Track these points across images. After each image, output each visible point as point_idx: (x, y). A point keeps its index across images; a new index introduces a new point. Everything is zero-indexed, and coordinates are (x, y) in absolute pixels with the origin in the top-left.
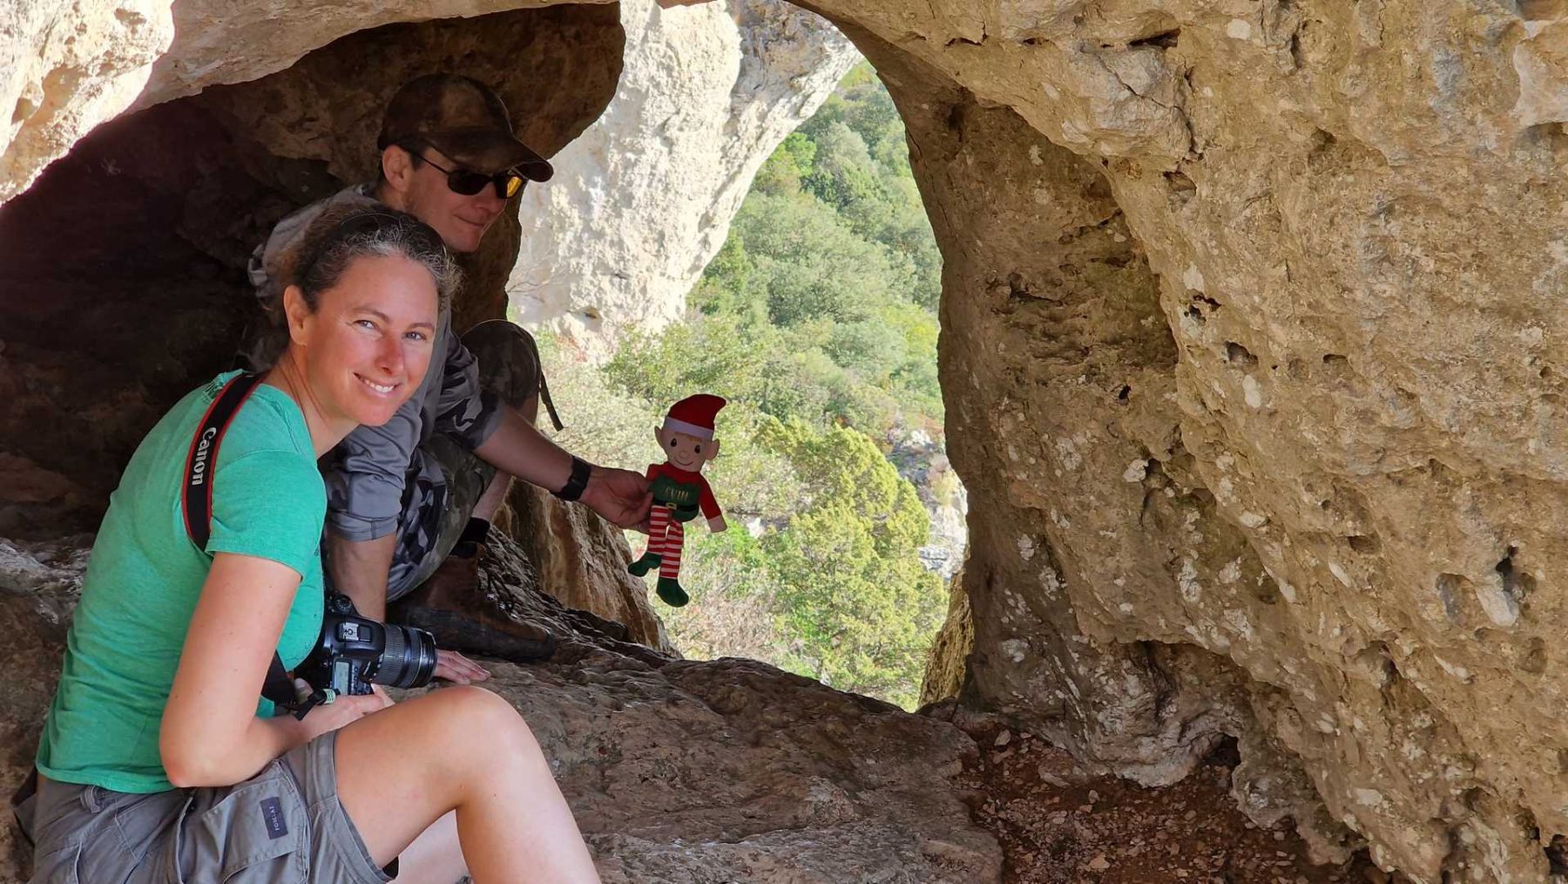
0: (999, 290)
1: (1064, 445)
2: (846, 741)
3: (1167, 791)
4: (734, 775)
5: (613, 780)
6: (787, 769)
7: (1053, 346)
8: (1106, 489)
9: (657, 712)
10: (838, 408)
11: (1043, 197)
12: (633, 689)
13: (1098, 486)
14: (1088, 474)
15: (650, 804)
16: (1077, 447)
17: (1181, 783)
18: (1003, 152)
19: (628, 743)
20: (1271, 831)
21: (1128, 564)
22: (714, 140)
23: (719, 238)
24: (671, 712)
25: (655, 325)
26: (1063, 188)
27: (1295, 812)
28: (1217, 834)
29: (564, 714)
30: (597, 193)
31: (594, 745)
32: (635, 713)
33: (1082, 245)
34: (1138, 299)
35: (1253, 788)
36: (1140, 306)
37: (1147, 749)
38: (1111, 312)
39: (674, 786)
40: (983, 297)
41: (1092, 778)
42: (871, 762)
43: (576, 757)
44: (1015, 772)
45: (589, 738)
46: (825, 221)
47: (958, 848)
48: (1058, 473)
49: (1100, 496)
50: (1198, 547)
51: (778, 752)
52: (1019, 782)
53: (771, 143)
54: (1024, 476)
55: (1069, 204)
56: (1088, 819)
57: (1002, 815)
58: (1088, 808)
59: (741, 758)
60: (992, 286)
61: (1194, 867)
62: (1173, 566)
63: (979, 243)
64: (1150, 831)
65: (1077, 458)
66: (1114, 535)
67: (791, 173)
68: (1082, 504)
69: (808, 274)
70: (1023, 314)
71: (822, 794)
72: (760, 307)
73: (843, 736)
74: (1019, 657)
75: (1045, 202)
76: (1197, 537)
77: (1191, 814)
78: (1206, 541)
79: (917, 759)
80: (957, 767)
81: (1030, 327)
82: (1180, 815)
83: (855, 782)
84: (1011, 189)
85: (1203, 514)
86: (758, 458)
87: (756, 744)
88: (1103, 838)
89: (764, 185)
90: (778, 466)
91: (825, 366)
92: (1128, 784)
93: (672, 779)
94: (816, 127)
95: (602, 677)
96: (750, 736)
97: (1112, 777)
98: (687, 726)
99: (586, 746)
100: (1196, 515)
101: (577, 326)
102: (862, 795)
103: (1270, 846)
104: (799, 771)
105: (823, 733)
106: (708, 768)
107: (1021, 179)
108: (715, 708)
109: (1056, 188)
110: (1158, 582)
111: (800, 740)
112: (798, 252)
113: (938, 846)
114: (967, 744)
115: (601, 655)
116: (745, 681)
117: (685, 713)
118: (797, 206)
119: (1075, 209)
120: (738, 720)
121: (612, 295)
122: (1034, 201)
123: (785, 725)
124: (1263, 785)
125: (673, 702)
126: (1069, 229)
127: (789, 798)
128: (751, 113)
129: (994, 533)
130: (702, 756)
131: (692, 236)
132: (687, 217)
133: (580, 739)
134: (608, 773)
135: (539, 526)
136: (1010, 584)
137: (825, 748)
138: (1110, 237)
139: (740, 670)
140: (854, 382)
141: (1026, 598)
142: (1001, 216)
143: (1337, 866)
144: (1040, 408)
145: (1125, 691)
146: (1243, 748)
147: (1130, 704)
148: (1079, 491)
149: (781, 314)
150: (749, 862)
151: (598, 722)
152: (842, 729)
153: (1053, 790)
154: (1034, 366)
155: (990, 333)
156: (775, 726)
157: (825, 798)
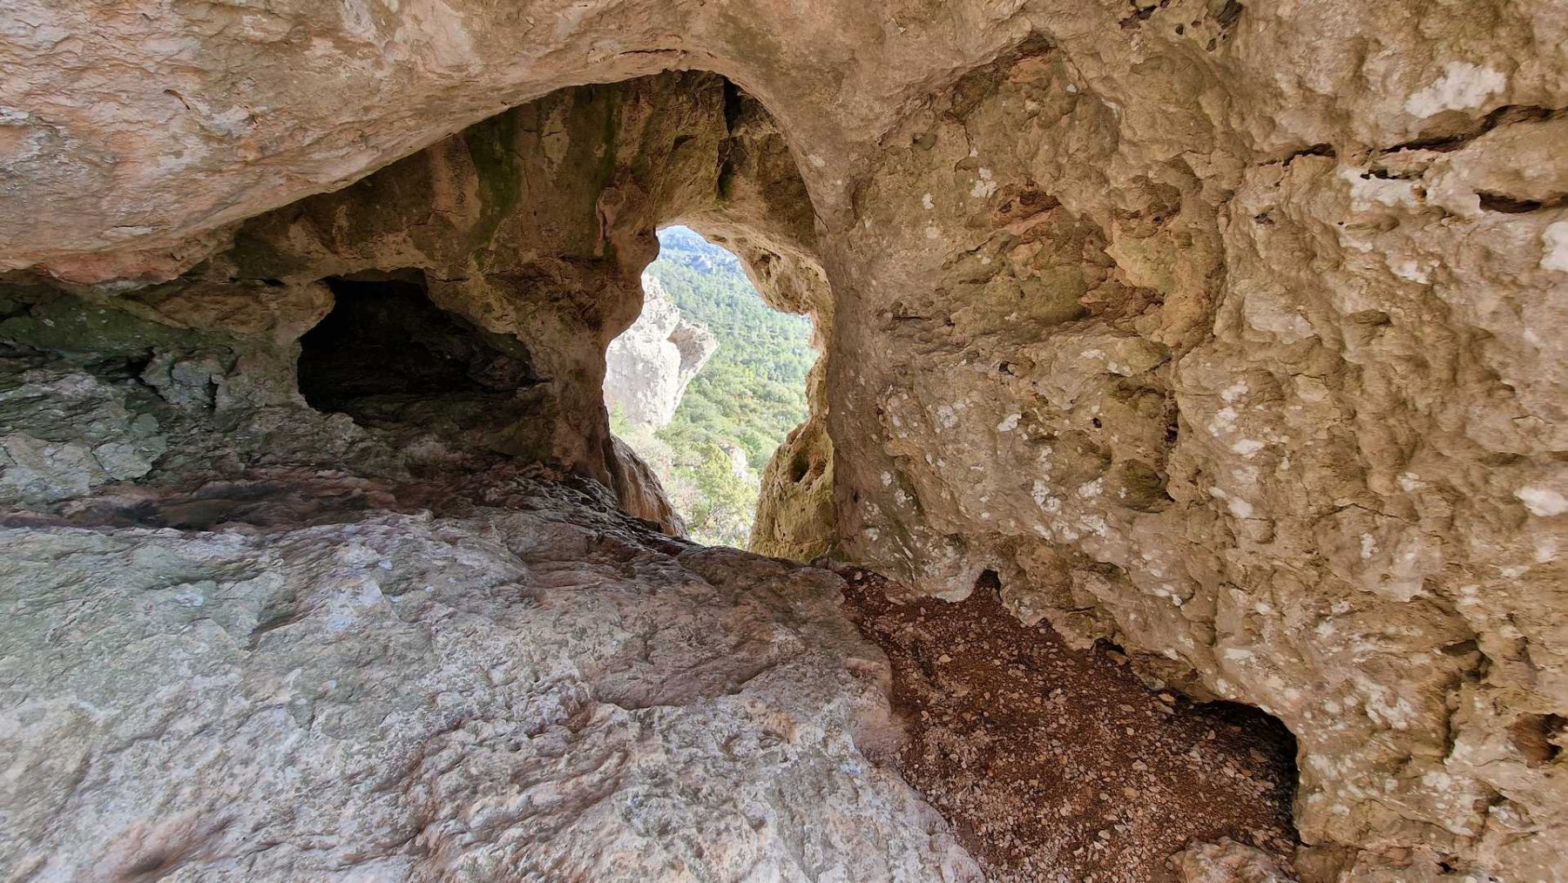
0: (886, 315)
1: (944, 411)
2: (784, 593)
3: (963, 604)
4: (727, 630)
5: (653, 648)
6: (756, 619)
7: (930, 346)
8: (978, 438)
9: (678, 592)
10: (708, 440)
11: (933, 233)
12: (662, 577)
13: (971, 437)
14: (963, 428)
15: (677, 664)
16: (955, 411)
17: (969, 599)
18: (900, 206)
19: (661, 618)
20: (1036, 629)
21: (992, 487)
22: (676, 379)
23: (678, 402)
24: (685, 590)
25: (665, 423)
26: (950, 223)
27: (1048, 616)
28: (1007, 633)
29: (619, 604)
30: (649, 393)
31: (639, 623)
32: (664, 596)
33: (957, 269)
34: (1001, 304)
35: (1021, 604)
36: (1001, 309)
37: (951, 582)
38: (978, 316)
39: (690, 645)
40: (874, 321)
41: (918, 599)
42: (799, 604)
43: (628, 635)
44: (872, 597)
45: (636, 619)
46: (702, 400)
47: (865, 661)
48: (938, 430)
49: (973, 443)
50: (1049, 473)
51: (749, 608)
52: (876, 604)
53: (689, 380)
54: (905, 435)
55: (955, 235)
56: (924, 626)
57: (876, 628)
58: (922, 619)
59: (728, 617)
60: (880, 314)
61: (1002, 657)
62: (1027, 487)
63: (874, 283)
64: (964, 632)
65: (954, 419)
66: (981, 469)
67: (692, 389)
68: (958, 450)
69: (699, 411)
70: (904, 328)
71: (782, 636)
72: (688, 419)
73: (782, 590)
74: (875, 538)
75: (935, 236)
76: (1048, 466)
77: (985, 620)
78: (1054, 468)
79: (823, 598)
80: (842, 598)
81: (911, 337)
82: (978, 620)
83: (795, 621)
84: (907, 233)
85: (1054, 450)
86: (692, 453)
87: (736, 604)
88: (938, 639)
89: (687, 392)
90: (697, 454)
91: (704, 431)
92: (939, 602)
93: (690, 639)
94: (698, 378)
95: (644, 569)
96: (732, 598)
97: (929, 597)
98: (695, 598)
99: (634, 625)
100: (1049, 450)
101: (646, 425)
102: (802, 630)
103: (1041, 640)
104: (764, 620)
105: (771, 590)
106: (711, 627)
107: (915, 223)
108: (710, 582)
109: (944, 224)
110: (1018, 499)
111: (759, 597)
112: (696, 407)
113: (854, 661)
114: (841, 582)
115: (644, 553)
116: (724, 562)
117: (694, 589)
118: (695, 397)
119: (959, 238)
120: (724, 588)
121: (654, 417)
122: (925, 238)
123: (749, 588)
124: (1027, 601)
125: (686, 583)
126: (951, 257)
127: (761, 641)
128: (684, 372)
129: (859, 471)
130: (706, 618)
131: (672, 402)
132: (670, 398)
133: (630, 620)
134: (649, 642)
135: (623, 479)
136: (870, 498)
137: (774, 601)
138: (979, 260)
139: (720, 555)
140: (710, 434)
141: (880, 507)
142: (896, 256)
143: (1088, 651)
144: (925, 387)
145: (945, 555)
146: (1002, 578)
147: (947, 561)
148: (956, 441)
149: (693, 421)
150: (749, 709)
151: (643, 605)
152: (780, 585)
153: (898, 609)
154: (920, 360)
155: (879, 344)
156: (745, 589)
157: (782, 638)
